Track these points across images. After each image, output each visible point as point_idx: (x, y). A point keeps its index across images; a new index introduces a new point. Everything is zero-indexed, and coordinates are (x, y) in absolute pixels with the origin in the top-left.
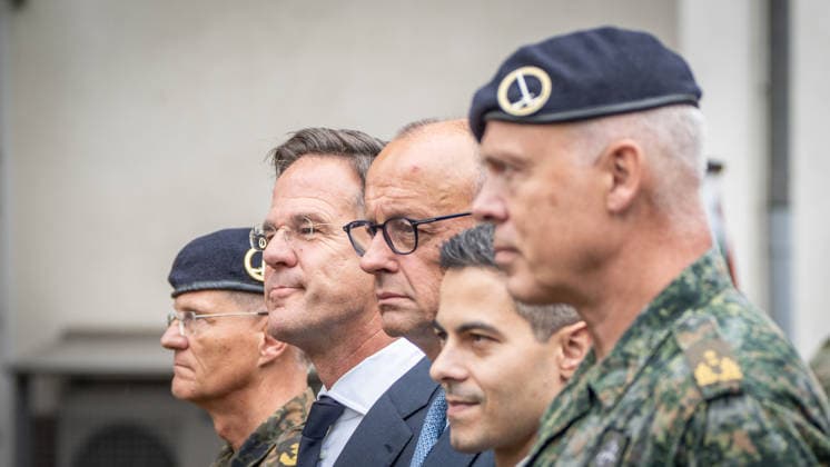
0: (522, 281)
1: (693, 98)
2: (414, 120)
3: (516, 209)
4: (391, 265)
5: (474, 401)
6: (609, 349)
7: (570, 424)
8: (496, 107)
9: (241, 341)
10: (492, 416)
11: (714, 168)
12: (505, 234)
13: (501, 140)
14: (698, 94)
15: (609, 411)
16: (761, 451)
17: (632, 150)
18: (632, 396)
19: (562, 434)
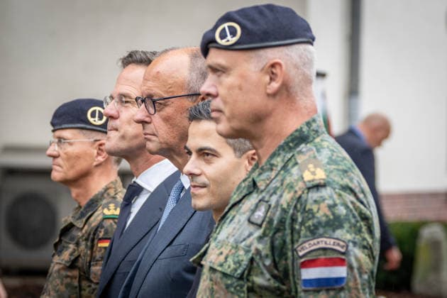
0: (224, 126)
1: (311, 41)
3: (222, 91)
5: (204, 186)
6: (264, 161)
7: (244, 197)
8: (214, 41)
11: (321, 75)
12: (216, 103)
14: (313, 39)
15: (262, 191)
16: (334, 214)
17: (279, 64)
18: (273, 185)
19: (240, 201)
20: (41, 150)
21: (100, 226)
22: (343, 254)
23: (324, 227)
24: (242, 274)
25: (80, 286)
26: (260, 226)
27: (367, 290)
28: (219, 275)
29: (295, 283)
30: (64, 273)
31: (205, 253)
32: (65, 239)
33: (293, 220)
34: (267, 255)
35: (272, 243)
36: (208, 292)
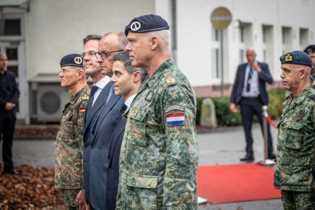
0: (135, 63)
1: (168, 28)
4: (102, 61)
6: (150, 76)
7: (143, 90)
8: (130, 29)
9: (74, 75)
12: (131, 53)
13: (131, 36)
15: (150, 88)
17: (156, 38)
18: (155, 85)
19: (141, 92)
21: (81, 103)
22: (183, 111)
23: (175, 101)
24: (143, 120)
26: (150, 101)
27: (192, 126)
28: (134, 121)
29: (164, 124)
30: (67, 122)
31: (128, 112)
32: (67, 109)
33: (163, 99)
34: (153, 113)
35: (155, 108)
36: (130, 128)
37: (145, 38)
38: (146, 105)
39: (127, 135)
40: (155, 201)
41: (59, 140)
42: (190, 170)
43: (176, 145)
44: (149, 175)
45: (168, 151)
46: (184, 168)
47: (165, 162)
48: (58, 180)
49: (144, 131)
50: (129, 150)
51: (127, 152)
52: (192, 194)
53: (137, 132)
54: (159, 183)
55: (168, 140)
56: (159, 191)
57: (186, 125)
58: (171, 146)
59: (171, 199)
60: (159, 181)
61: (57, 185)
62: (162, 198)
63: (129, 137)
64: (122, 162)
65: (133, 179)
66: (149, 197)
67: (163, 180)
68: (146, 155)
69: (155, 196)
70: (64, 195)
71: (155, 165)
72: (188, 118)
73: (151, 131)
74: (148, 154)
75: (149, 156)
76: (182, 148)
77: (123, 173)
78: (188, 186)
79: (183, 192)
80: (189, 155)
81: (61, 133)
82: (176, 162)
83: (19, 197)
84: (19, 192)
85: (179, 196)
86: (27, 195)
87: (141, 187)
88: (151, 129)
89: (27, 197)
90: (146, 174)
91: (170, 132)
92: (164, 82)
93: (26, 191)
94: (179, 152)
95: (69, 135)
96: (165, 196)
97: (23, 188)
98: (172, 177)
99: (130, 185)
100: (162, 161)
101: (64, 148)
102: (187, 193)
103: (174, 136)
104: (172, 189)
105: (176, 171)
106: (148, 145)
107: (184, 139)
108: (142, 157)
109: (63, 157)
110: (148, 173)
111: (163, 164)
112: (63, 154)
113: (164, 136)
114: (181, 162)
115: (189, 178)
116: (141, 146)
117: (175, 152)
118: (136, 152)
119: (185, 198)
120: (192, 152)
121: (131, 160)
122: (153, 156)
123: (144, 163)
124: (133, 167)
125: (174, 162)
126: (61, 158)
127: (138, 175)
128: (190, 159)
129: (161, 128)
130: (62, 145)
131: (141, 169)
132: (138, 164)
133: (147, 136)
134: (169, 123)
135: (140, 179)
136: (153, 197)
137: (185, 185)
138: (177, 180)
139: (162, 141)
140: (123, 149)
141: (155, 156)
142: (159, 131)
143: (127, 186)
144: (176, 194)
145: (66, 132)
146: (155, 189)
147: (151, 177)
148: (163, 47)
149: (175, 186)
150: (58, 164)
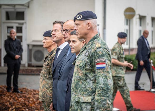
0: (79, 36)
1: (96, 18)
2: (68, 20)
3: (78, 29)
4: (65, 34)
5: (74, 48)
6: (87, 43)
7: (83, 50)
8: (76, 19)
9: (50, 42)
10: (75, 50)
11: (98, 25)
12: (77, 31)
13: (77, 22)
14: (97, 18)
15: (87, 49)
16: (103, 54)
17: (90, 23)
18: (90, 48)
19: (82, 51)
20: (41, 41)
21: (53, 57)
22: (105, 62)
23: (101, 56)
24: (84, 66)
25: (49, 69)
26: (87, 56)
27: (110, 69)
28: (79, 67)
29: (95, 68)
30: (46, 66)
31: (75, 62)
32: (46, 59)
33: (94, 55)
34: (89, 62)
35: (90, 60)
36: (77, 70)
37: (84, 23)
38: (85, 58)
39: (75, 74)
40: (90, 109)
41: (41, 75)
42: (108, 92)
43: (101, 80)
44: (87, 95)
45: (97, 82)
46: (106, 92)
47: (95, 88)
48: (41, 97)
49: (84, 72)
50: (76, 82)
51: (75, 83)
52: (110, 105)
53: (81, 72)
54: (92, 99)
55: (97, 77)
56: (92, 104)
57: (106, 69)
58: (99, 80)
59: (99, 108)
60: (93, 98)
61: (40, 99)
62: (94, 107)
63: (76, 75)
64: (73, 89)
65: (79, 97)
66: (87, 107)
67: (94, 98)
68: (85, 85)
69: (90, 107)
70: (44, 104)
71: (90, 90)
72: (107, 65)
73: (88, 72)
74: (87, 84)
75: (87, 85)
76: (104, 81)
77: (73, 94)
78: (108, 101)
79: (105, 104)
80: (108, 85)
81: (43, 72)
82: (101, 88)
83: (20, 105)
84: (21, 102)
85: (103, 106)
86: (25, 104)
87: (83, 102)
88: (88, 71)
89: (25, 105)
90: (86, 95)
91: (98, 73)
92: (94, 46)
93: (25, 102)
94: (103, 83)
95: (47, 73)
96: (96, 107)
97: (23, 100)
98: (99, 96)
99: (77, 101)
100: (94, 88)
101: (44, 80)
102: (107, 105)
103: (100, 75)
104: (99, 103)
105: (101, 93)
106: (86, 79)
107: (105, 76)
108: (83, 86)
109: (44, 85)
110: (86, 94)
111: (95, 89)
112: (43, 83)
113: (95, 75)
114: (104, 88)
115: (108, 97)
116: (82, 80)
117: (101, 83)
118: (80, 83)
119: (106, 107)
120: (110, 83)
121: (77, 88)
122: (89, 85)
123: (84, 89)
124: (78, 91)
125: (100, 88)
126: (42, 85)
127: (81, 95)
128: (109, 87)
129: (93, 70)
130: (43, 78)
131: (83, 92)
132: (81, 89)
133: (86, 75)
134: (97, 68)
135: (82, 97)
136: (89, 107)
137: (106, 100)
138: (102, 98)
139: (94, 77)
140: (73, 81)
141: (90, 85)
142: (92, 72)
143: (75, 101)
144: (101, 105)
145: (45, 71)
146: (90, 103)
147: (88, 97)
148: (94, 28)
149: (101, 101)
150: (41, 88)
